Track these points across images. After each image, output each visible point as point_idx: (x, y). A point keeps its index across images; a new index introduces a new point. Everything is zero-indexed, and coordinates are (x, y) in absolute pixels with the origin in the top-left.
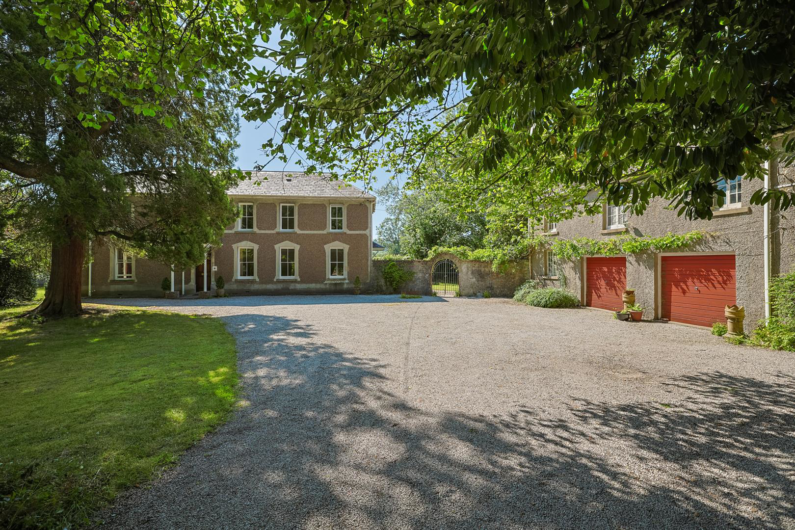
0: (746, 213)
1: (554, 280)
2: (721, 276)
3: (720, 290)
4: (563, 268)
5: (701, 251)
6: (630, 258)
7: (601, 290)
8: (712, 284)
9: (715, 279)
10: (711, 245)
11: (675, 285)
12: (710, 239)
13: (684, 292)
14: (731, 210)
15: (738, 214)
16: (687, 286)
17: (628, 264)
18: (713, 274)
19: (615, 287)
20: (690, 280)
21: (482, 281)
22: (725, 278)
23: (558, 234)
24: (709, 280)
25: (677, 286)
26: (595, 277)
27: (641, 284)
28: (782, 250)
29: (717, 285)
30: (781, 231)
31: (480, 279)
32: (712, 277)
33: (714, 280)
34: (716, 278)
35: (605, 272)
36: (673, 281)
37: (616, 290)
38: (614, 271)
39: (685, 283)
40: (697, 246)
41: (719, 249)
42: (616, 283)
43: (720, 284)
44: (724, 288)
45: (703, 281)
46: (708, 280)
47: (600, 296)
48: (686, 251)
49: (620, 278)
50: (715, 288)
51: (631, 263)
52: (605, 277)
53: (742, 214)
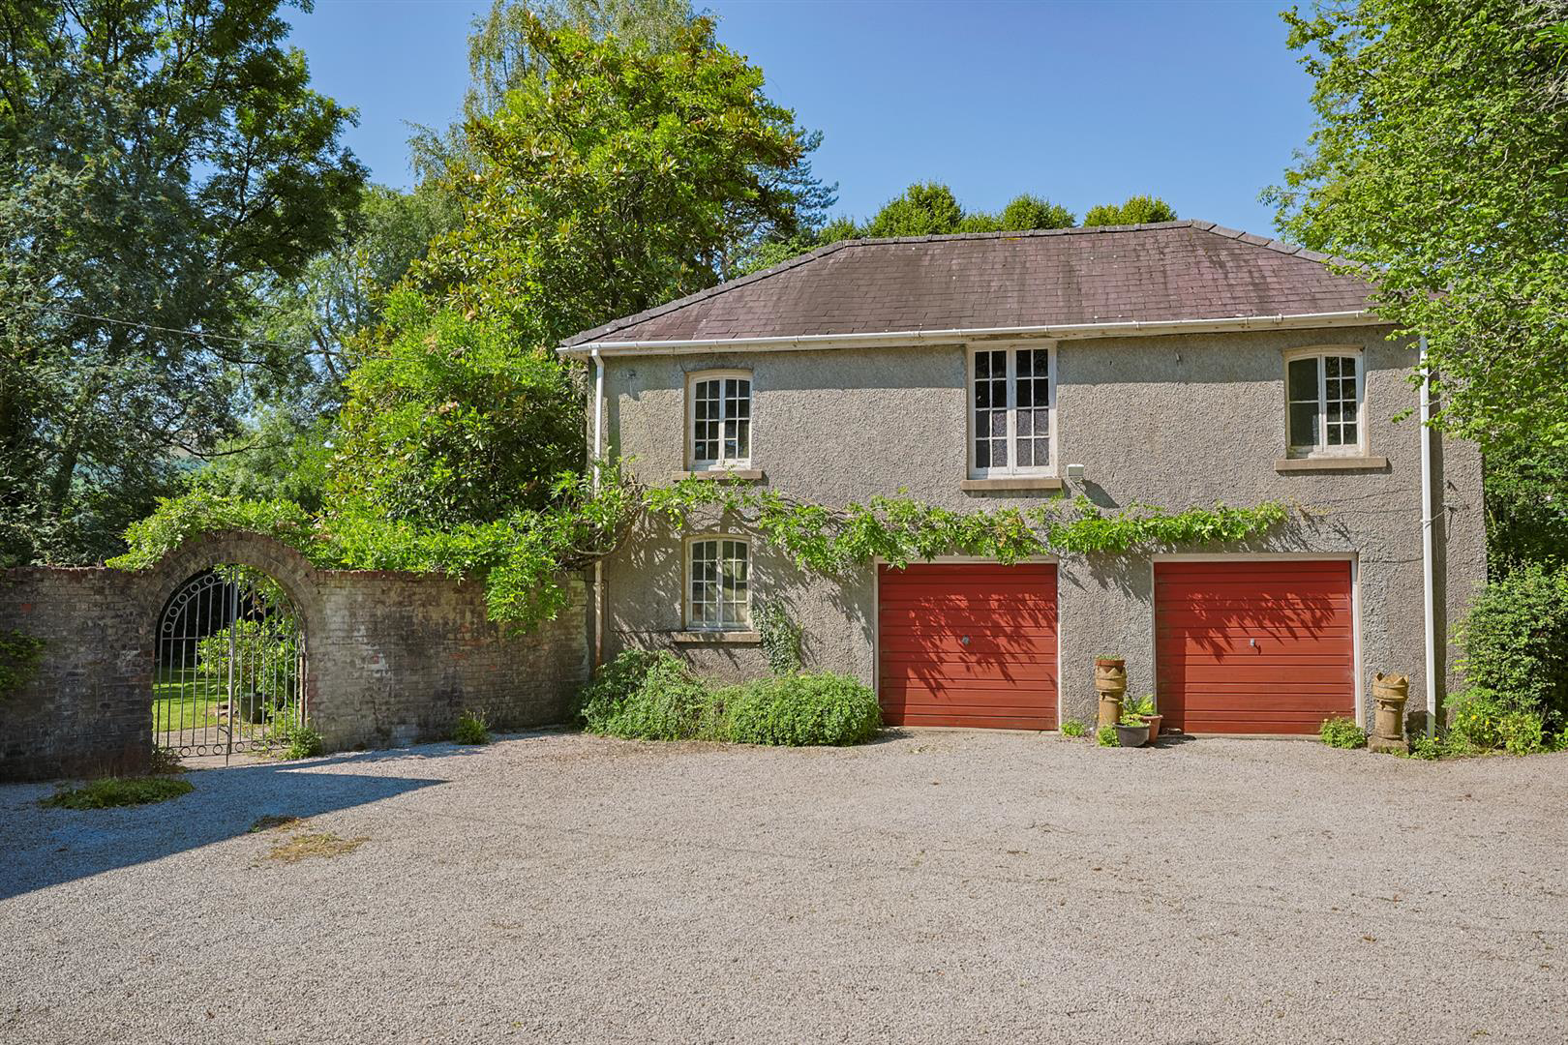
0: (1379, 470)
1: (736, 645)
2: (1308, 608)
3: (1306, 643)
4: (787, 599)
5: (1279, 550)
6: (1075, 569)
7: (945, 668)
8: (1289, 628)
9: (1294, 617)
10: (1305, 538)
11: (1194, 638)
12: (1303, 522)
13: (1219, 653)
14: (1330, 460)
15: (1364, 471)
16: (1226, 637)
17: (1062, 584)
18: (1291, 606)
19: (998, 655)
20: (1234, 623)
21: (414, 671)
22: (1318, 613)
23: (764, 480)
24: (1282, 620)
25: (1198, 640)
26: (917, 628)
27: (1110, 639)
28: (1449, 552)
29: (1301, 632)
30: (1447, 512)
31: (406, 661)
32: (1288, 612)
33: (1292, 620)
34: (1298, 615)
35: (959, 609)
36: (1189, 628)
37: (1002, 665)
38: (994, 605)
39: (1222, 629)
40: (1272, 540)
41: (1324, 545)
42: (1002, 641)
43: (1308, 628)
44: (1316, 638)
45: (1267, 623)
46: (1279, 618)
47: (940, 687)
48: (1244, 548)
49: (1018, 627)
50: (1296, 638)
51: (1076, 582)
52: (958, 627)
53: (1371, 470)
